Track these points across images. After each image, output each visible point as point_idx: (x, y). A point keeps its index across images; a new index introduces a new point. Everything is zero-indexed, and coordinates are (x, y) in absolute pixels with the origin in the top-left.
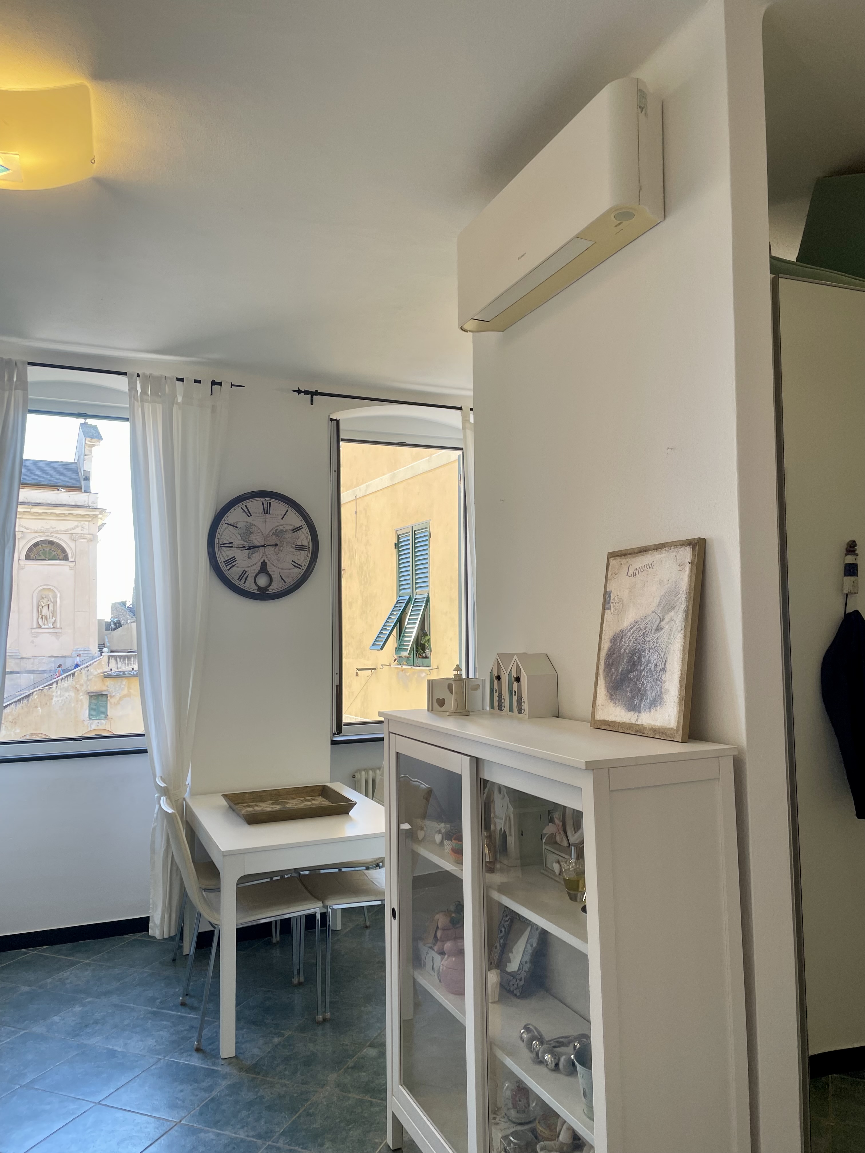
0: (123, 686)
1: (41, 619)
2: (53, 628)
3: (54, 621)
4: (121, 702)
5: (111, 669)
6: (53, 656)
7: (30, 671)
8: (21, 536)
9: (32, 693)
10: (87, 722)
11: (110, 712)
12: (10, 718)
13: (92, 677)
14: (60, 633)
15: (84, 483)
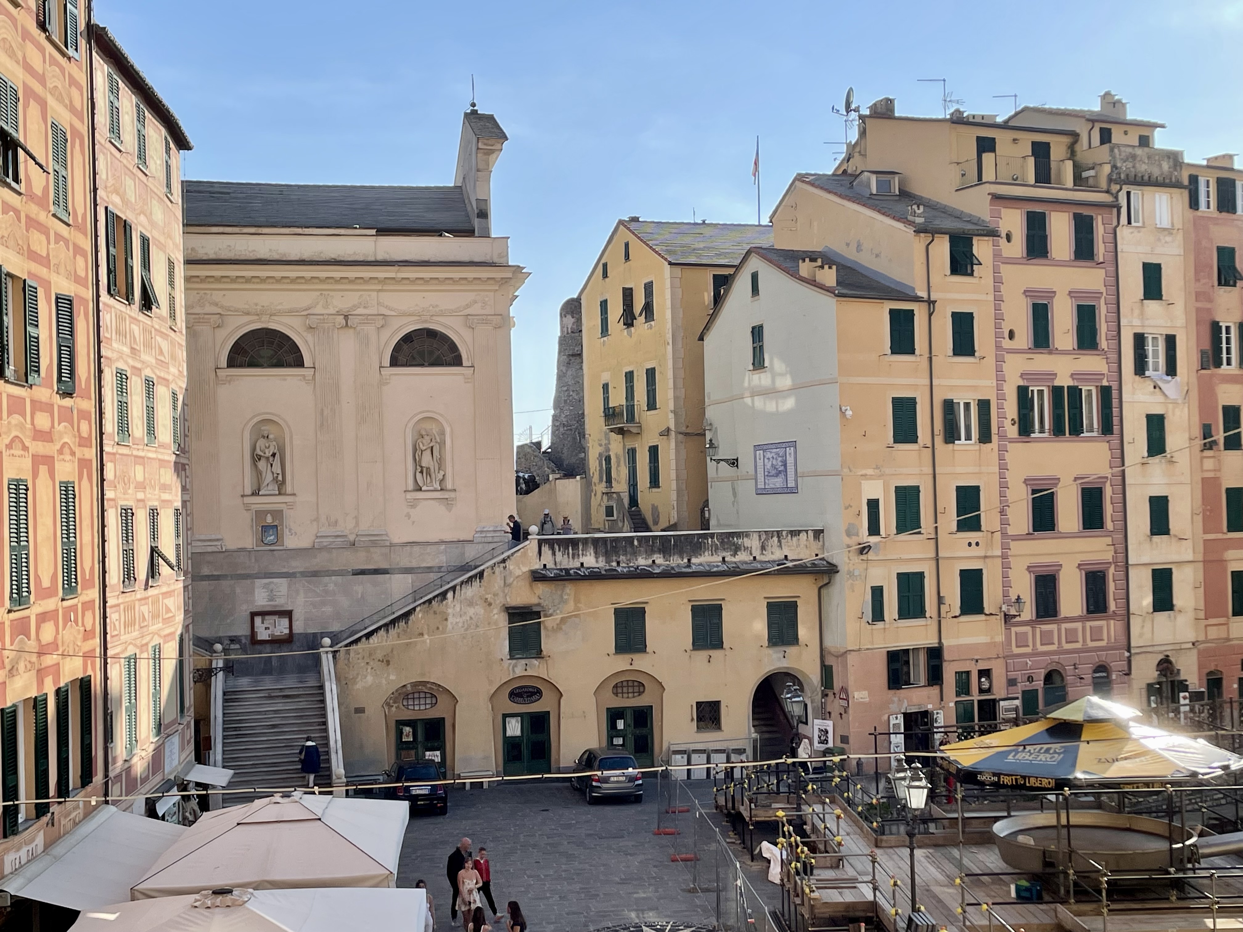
0: (565, 597)
1: (421, 474)
2: (441, 490)
3: (441, 477)
4: (563, 627)
5: (545, 565)
6: (443, 542)
7: (406, 568)
8: (381, 322)
9: (414, 609)
10: (507, 663)
11: (546, 645)
12: (379, 655)
13: (512, 579)
14: (453, 499)
15: (475, 223)
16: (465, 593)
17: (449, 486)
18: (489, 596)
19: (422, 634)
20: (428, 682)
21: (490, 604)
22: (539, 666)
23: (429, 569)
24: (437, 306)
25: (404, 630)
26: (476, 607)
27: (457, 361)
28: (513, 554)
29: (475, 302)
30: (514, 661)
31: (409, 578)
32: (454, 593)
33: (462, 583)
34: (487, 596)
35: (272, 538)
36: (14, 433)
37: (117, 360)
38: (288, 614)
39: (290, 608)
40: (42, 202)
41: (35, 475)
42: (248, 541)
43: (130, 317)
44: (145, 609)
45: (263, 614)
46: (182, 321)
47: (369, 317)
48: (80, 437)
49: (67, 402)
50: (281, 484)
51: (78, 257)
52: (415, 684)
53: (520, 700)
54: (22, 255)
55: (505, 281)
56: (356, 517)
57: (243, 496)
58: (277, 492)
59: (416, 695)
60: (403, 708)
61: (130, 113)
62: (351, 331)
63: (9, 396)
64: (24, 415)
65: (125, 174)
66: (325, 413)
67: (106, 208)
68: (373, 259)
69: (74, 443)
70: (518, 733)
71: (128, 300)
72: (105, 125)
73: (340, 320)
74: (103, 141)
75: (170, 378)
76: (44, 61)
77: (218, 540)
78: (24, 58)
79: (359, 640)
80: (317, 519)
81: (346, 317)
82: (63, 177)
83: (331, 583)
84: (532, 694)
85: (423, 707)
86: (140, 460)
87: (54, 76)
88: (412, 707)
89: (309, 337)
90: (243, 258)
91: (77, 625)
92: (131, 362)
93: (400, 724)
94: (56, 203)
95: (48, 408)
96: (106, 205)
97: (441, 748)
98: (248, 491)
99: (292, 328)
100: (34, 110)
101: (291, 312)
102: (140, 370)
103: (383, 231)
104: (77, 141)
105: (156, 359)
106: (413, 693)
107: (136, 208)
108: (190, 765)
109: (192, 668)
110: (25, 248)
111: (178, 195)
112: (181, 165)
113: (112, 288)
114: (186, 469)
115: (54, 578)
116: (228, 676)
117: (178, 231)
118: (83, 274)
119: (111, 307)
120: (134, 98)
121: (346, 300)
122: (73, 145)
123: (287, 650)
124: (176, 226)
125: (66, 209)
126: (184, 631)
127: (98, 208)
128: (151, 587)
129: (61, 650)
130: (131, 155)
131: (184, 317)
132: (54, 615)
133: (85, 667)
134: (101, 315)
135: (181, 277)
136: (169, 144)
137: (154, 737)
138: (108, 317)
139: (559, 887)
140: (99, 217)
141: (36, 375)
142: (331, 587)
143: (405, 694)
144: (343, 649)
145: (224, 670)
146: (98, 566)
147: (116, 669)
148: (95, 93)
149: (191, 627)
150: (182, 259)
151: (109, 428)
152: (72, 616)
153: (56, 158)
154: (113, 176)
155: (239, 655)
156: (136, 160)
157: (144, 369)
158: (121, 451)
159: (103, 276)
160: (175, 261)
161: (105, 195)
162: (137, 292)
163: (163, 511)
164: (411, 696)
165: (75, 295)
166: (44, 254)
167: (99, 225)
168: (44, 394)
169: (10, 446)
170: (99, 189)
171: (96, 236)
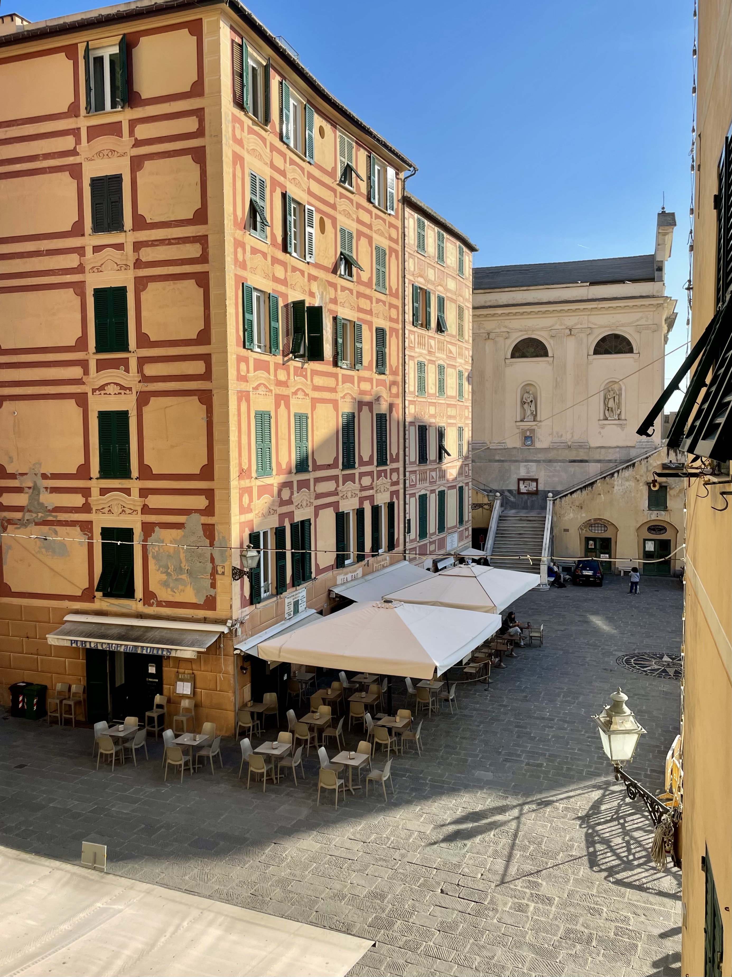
1: (608, 411)
2: (619, 419)
3: (619, 413)
4: (681, 495)
5: (671, 461)
6: (618, 447)
7: (597, 460)
8: (589, 331)
9: (596, 481)
10: (647, 512)
11: (670, 504)
12: (577, 504)
13: (651, 468)
14: (625, 425)
15: (657, 274)
16: (624, 474)
17: (623, 417)
18: (638, 477)
19: (600, 494)
20: (603, 519)
21: (638, 481)
22: (665, 515)
23: (610, 461)
24: (621, 321)
25: (590, 492)
26: (630, 482)
27: (631, 351)
28: (652, 455)
29: (642, 318)
30: (651, 512)
31: (599, 465)
32: (618, 473)
33: (623, 469)
34: (636, 476)
35: (530, 442)
36: (346, 392)
37: (419, 357)
38: (536, 480)
39: (537, 478)
40: (368, 284)
41: (360, 410)
42: (518, 444)
43: (428, 336)
44: (434, 474)
45: (524, 480)
46: (469, 336)
47: (583, 329)
48: (391, 393)
49: (382, 377)
50: (535, 416)
51: (392, 309)
52: (595, 520)
53: (654, 532)
54: (354, 310)
55: (659, 305)
56: (572, 433)
57: (516, 422)
58: (533, 420)
60: (589, 531)
61: (433, 237)
62: (573, 337)
63: (343, 375)
64: (353, 384)
65: (428, 267)
66: (558, 380)
67: (413, 285)
68: (586, 298)
69: (387, 396)
70: (652, 549)
71: (426, 328)
72: (414, 244)
73: (568, 331)
74: (412, 252)
75: (457, 364)
76: (372, 218)
77: (503, 443)
78: (358, 218)
79: (567, 495)
80: (552, 434)
81: (570, 330)
82: (383, 271)
83: (558, 466)
84: (661, 530)
85: (600, 532)
86: (433, 404)
87: (378, 224)
88: (593, 531)
89: (552, 342)
90: (520, 302)
91: (387, 479)
92: (428, 357)
93: (588, 539)
94: (378, 284)
95: (370, 380)
96: (413, 283)
97: (609, 553)
99: (543, 337)
100: (364, 241)
101: (542, 329)
102: (435, 361)
103: (592, 284)
104: (394, 254)
105: (447, 355)
106: (595, 524)
107: (435, 283)
108: (466, 548)
109: (470, 503)
110: (356, 307)
111: (469, 274)
112: (471, 259)
113: (415, 323)
114: (468, 409)
115: (371, 457)
116: (506, 509)
117: (468, 292)
118: (395, 317)
119: (414, 332)
120: (436, 229)
121: (570, 321)
122: (390, 256)
123: (534, 498)
124: (467, 290)
125: (384, 287)
126: (464, 485)
127: (406, 285)
128: (439, 463)
129: (375, 489)
130: (433, 257)
131: (471, 335)
132: (370, 474)
133: (392, 498)
134: (407, 336)
135: (469, 315)
136: (463, 250)
137: (439, 532)
138: (412, 337)
139: (634, 629)
140: (406, 289)
141: (360, 365)
142: (558, 468)
143: (590, 524)
144: (558, 499)
145: (502, 505)
146: (401, 453)
147: (413, 500)
148: (406, 229)
149: (470, 484)
150: (471, 306)
151: (412, 389)
152: (383, 474)
153: (378, 263)
154: (419, 268)
155: (512, 499)
156: (437, 260)
157: (437, 361)
158: (419, 399)
159: (409, 317)
160: (465, 308)
161: (411, 278)
162: (433, 324)
163: (448, 429)
164: (593, 525)
165: (390, 327)
166: (369, 309)
167: (406, 293)
168: (366, 374)
169: (343, 397)
170: (407, 276)
171: (404, 298)
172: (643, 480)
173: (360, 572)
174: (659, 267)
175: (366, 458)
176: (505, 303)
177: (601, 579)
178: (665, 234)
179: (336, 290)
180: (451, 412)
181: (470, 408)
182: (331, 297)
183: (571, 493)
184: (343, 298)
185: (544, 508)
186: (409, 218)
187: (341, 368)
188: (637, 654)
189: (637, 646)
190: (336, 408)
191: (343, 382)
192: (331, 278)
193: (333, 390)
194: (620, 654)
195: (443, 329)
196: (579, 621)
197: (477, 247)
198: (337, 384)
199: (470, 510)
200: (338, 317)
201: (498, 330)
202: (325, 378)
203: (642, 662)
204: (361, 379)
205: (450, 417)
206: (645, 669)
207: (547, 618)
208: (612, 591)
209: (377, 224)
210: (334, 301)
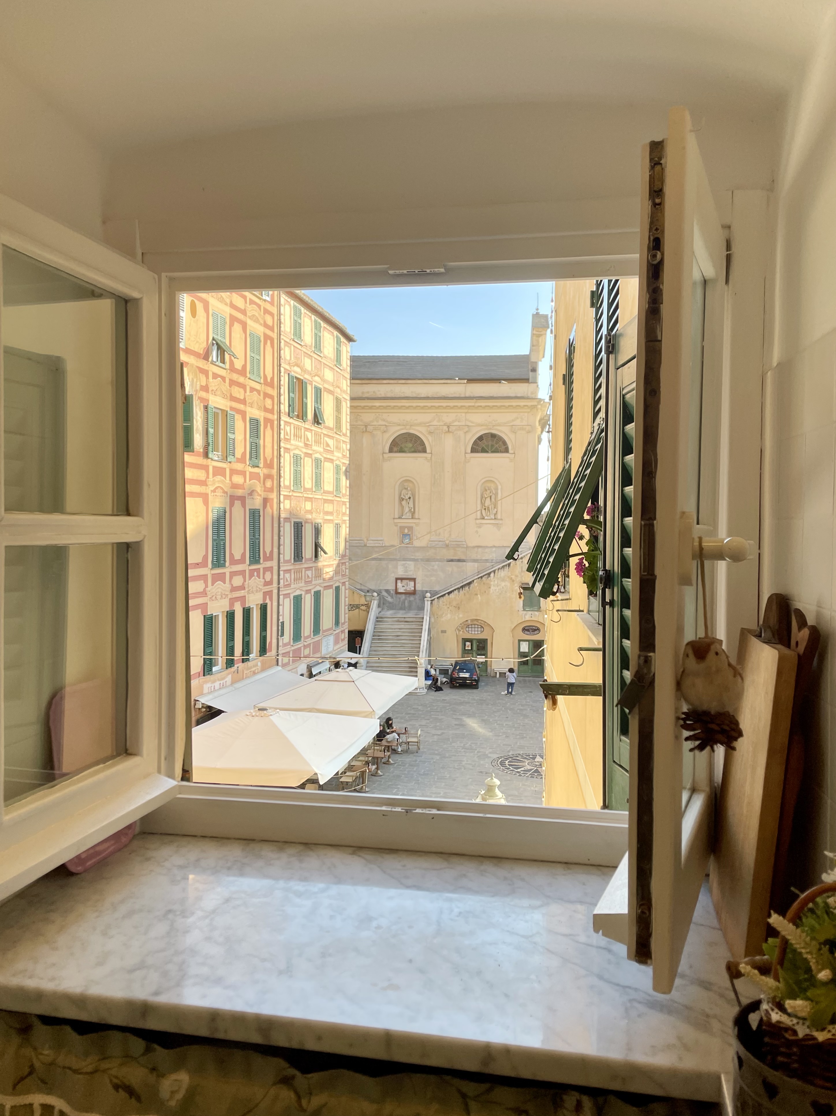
1: (484, 510)
2: (495, 519)
3: (495, 512)
6: (494, 547)
7: (474, 560)
8: (466, 429)
9: (473, 581)
10: (522, 612)
11: (543, 604)
12: (454, 603)
14: (501, 524)
15: (531, 374)
16: (500, 574)
17: (499, 517)
18: (513, 577)
19: (477, 595)
20: (479, 620)
21: (513, 581)
22: (539, 615)
23: (487, 561)
24: (497, 421)
25: (467, 592)
26: (506, 582)
27: (506, 450)
29: (517, 418)
30: (525, 612)
31: (476, 565)
32: (494, 573)
33: (499, 569)
34: (512, 577)
35: (407, 540)
36: (217, 485)
37: (295, 449)
38: (414, 580)
39: (415, 577)
40: (242, 372)
41: (232, 505)
42: (396, 542)
43: (305, 428)
44: (309, 573)
45: (402, 579)
46: (347, 429)
47: (461, 427)
48: (265, 487)
49: (256, 470)
50: (413, 513)
51: (267, 399)
52: (472, 620)
53: (528, 633)
54: (226, 399)
55: (534, 407)
56: (450, 532)
57: (394, 519)
58: (411, 517)
59: (473, 626)
60: (466, 632)
61: (310, 325)
62: (451, 434)
63: (214, 467)
64: (224, 476)
65: (304, 356)
66: (436, 477)
67: (289, 374)
68: (463, 396)
69: (261, 490)
70: (527, 650)
71: (303, 420)
72: (291, 332)
73: (445, 428)
74: (288, 340)
75: (335, 458)
76: (246, 302)
77: (381, 540)
78: (231, 302)
79: (445, 594)
80: (430, 533)
81: (448, 427)
82: (257, 359)
83: (436, 565)
84: (535, 630)
85: (476, 632)
86: (310, 499)
88: (470, 632)
89: (430, 438)
90: (398, 396)
91: (259, 578)
92: (304, 450)
93: (465, 641)
94: (252, 372)
95: (243, 473)
96: (289, 372)
97: (485, 655)
98: (397, 516)
99: (421, 432)
100: (237, 327)
101: (420, 424)
102: (311, 454)
103: (471, 381)
104: (269, 342)
105: (324, 449)
106: (472, 625)
107: (312, 373)
108: (342, 652)
109: (347, 603)
110: (228, 395)
111: (347, 365)
112: (349, 349)
113: (291, 414)
114: (346, 504)
115: (244, 555)
116: (382, 609)
117: (345, 384)
118: (270, 407)
119: (290, 423)
120: (313, 317)
121: (448, 418)
122: (265, 344)
123: (412, 598)
124: (345, 382)
125: (259, 376)
126: (341, 585)
127: (282, 374)
128: (315, 562)
129: (247, 590)
130: (309, 346)
131: (349, 427)
132: (242, 573)
133: (264, 599)
134: (282, 427)
135: (347, 407)
136: (340, 339)
137: (314, 635)
138: (288, 428)
139: (509, 731)
140: (282, 379)
141: (232, 457)
142: (436, 567)
143: (467, 625)
144: (436, 600)
145: (379, 606)
146: (276, 550)
147: (287, 601)
148: (282, 317)
149: (347, 583)
150: (348, 398)
151: (287, 483)
152: (255, 574)
153: (252, 350)
154: (295, 357)
155: (389, 599)
156: (313, 349)
157: (314, 454)
158: (295, 494)
159: (285, 408)
160: (342, 399)
161: (288, 367)
162: (310, 415)
163: (325, 525)
164: (470, 626)
165: (264, 418)
166: (242, 398)
167: (282, 383)
168: (239, 466)
169: (214, 491)
170: (283, 365)
171: (280, 388)
172: (517, 580)
173: (229, 679)
174: (533, 368)
175: (237, 556)
176: (383, 395)
177: (477, 681)
178: (539, 336)
179: (207, 377)
180: (329, 508)
181: (348, 504)
182: (202, 384)
183: (449, 593)
184: (215, 386)
185: (422, 608)
186: (285, 305)
187: (212, 460)
188: (511, 756)
189: (512, 747)
190: (206, 503)
191: (214, 475)
192: (202, 364)
193: (203, 483)
194: (495, 756)
195: (320, 421)
196: (456, 725)
197: (355, 338)
198: (208, 477)
199: (347, 611)
200: (209, 406)
201: (375, 423)
202: (195, 470)
203: (516, 764)
204: (233, 472)
205: (327, 513)
206: (519, 770)
207: (424, 722)
208: (488, 694)
209: (252, 310)
210: (205, 388)
